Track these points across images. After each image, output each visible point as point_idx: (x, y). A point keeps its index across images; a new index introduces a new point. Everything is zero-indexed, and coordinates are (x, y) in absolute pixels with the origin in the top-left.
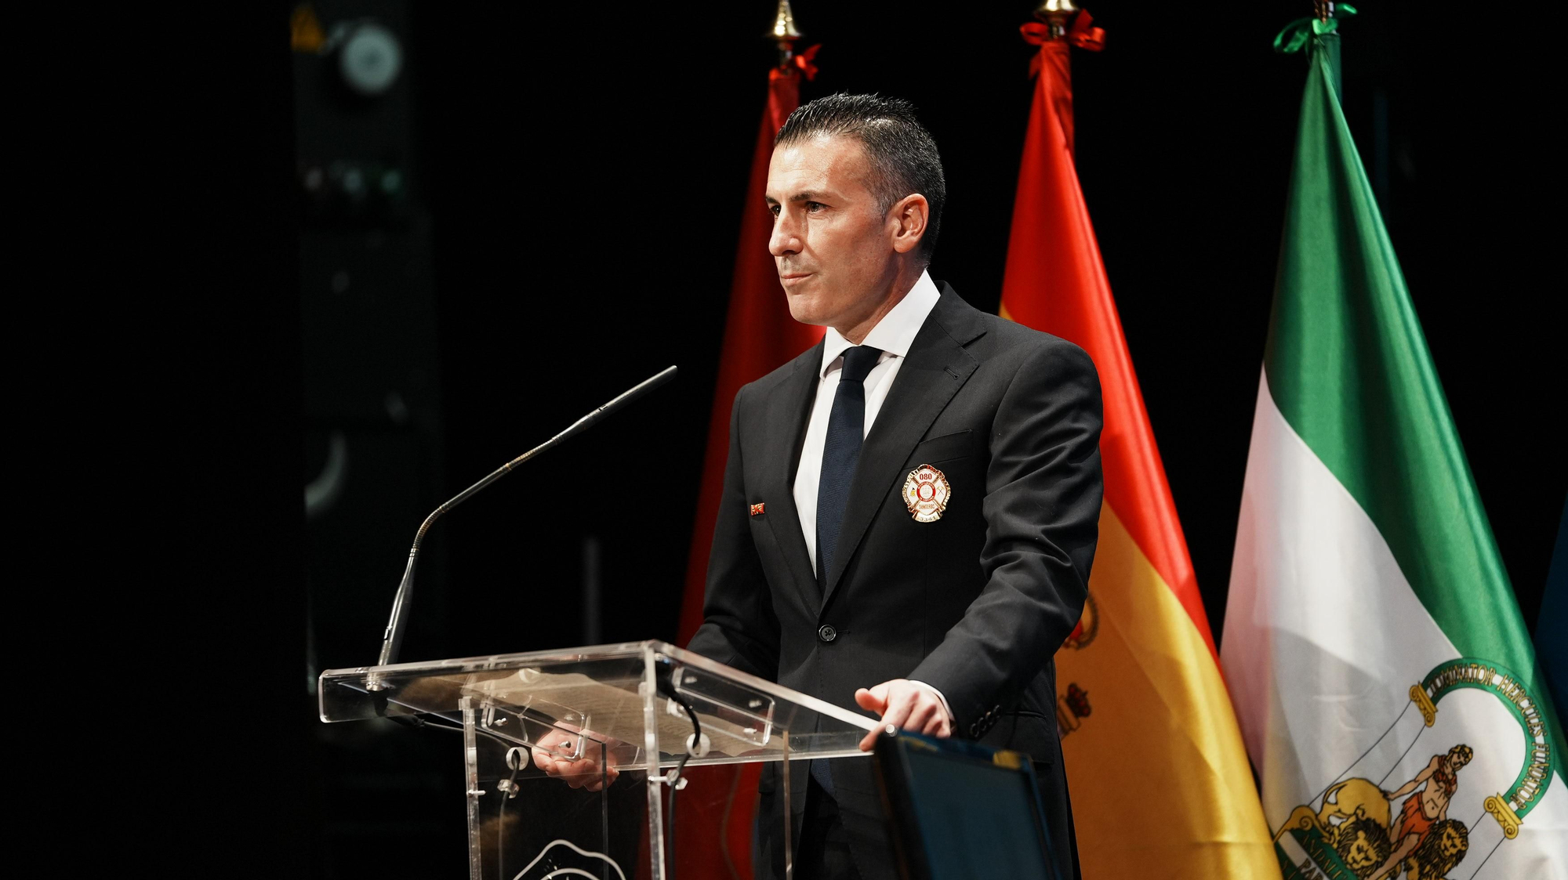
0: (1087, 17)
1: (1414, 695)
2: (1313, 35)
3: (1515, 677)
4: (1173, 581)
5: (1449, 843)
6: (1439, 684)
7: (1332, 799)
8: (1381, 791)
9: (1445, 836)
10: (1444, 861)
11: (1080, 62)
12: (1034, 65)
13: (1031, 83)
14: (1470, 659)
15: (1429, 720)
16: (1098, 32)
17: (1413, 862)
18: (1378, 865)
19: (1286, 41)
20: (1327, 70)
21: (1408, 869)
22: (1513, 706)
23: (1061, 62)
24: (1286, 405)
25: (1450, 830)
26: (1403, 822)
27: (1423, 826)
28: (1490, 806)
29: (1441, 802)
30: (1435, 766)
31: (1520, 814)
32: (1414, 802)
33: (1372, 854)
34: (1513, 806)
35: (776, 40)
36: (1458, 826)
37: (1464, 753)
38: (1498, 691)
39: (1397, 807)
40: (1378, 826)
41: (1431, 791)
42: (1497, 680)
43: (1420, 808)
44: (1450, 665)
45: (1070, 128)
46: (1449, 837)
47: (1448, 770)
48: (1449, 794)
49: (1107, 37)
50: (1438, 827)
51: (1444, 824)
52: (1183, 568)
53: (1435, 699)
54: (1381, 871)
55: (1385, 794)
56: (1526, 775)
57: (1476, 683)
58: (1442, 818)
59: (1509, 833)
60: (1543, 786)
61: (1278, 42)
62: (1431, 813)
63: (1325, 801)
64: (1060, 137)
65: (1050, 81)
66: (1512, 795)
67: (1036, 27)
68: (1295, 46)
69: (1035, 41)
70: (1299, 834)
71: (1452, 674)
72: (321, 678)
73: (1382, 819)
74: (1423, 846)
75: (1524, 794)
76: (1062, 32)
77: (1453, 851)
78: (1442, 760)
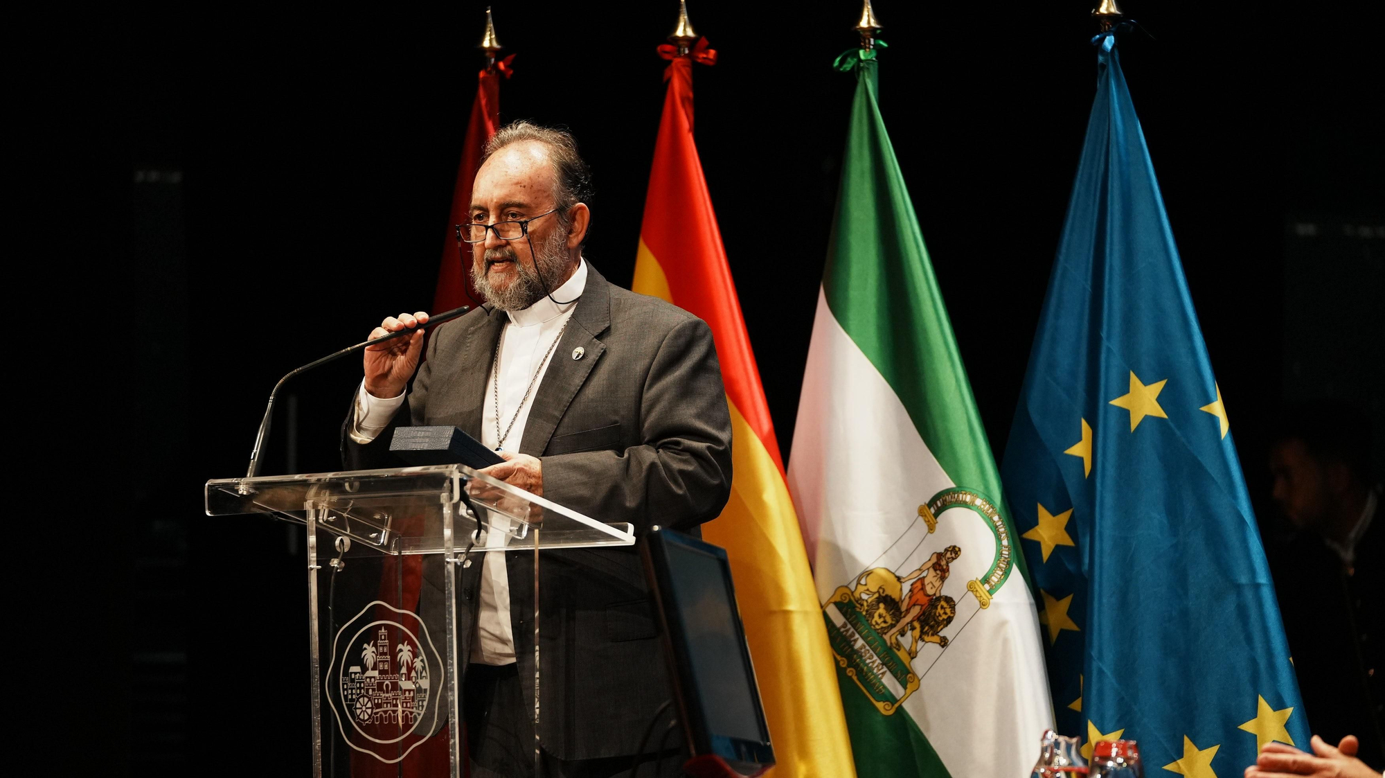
0: (704, 41)
1: (921, 512)
2: (860, 60)
3: (989, 500)
4: (759, 431)
5: (942, 612)
6: (939, 504)
7: (863, 582)
8: (896, 577)
9: (939, 607)
10: (938, 624)
11: (699, 73)
12: (667, 73)
13: (665, 86)
14: (960, 488)
15: (931, 528)
16: (712, 52)
17: (916, 624)
18: (893, 626)
19: (842, 63)
20: (870, 84)
21: (913, 629)
22: (989, 520)
23: (686, 72)
24: (838, 311)
25: (943, 603)
26: (910, 597)
27: (925, 600)
28: (971, 587)
29: (937, 584)
30: (934, 560)
31: (991, 592)
32: (919, 584)
33: (889, 619)
34: (987, 587)
35: (484, 50)
36: (949, 600)
37: (955, 551)
38: (978, 509)
39: (906, 588)
40: (893, 600)
41: (931, 577)
42: (978, 502)
43: (923, 588)
44: (947, 492)
45: (692, 118)
46: (942, 607)
47: (943, 563)
48: (943, 579)
49: (718, 55)
50: (934, 601)
51: (939, 599)
52: (766, 424)
53: (936, 515)
54: (894, 630)
55: (899, 579)
56: (996, 565)
57: (964, 504)
58: (938, 595)
59: (983, 605)
60: (1006, 573)
61: (836, 63)
62: (930, 591)
63: (858, 583)
64: (685, 124)
65: (678, 85)
66: (986, 580)
67: (668, 47)
68: (848, 67)
69: (667, 57)
70: (840, 606)
71: (948, 498)
72: (206, 485)
73: (895, 596)
74: (924, 614)
75: (994, 579)
76: (687, 52)
77: (945, 617)
78: (940, 556)
